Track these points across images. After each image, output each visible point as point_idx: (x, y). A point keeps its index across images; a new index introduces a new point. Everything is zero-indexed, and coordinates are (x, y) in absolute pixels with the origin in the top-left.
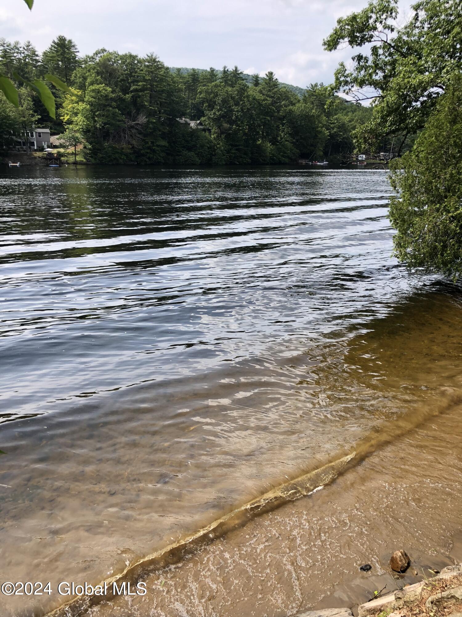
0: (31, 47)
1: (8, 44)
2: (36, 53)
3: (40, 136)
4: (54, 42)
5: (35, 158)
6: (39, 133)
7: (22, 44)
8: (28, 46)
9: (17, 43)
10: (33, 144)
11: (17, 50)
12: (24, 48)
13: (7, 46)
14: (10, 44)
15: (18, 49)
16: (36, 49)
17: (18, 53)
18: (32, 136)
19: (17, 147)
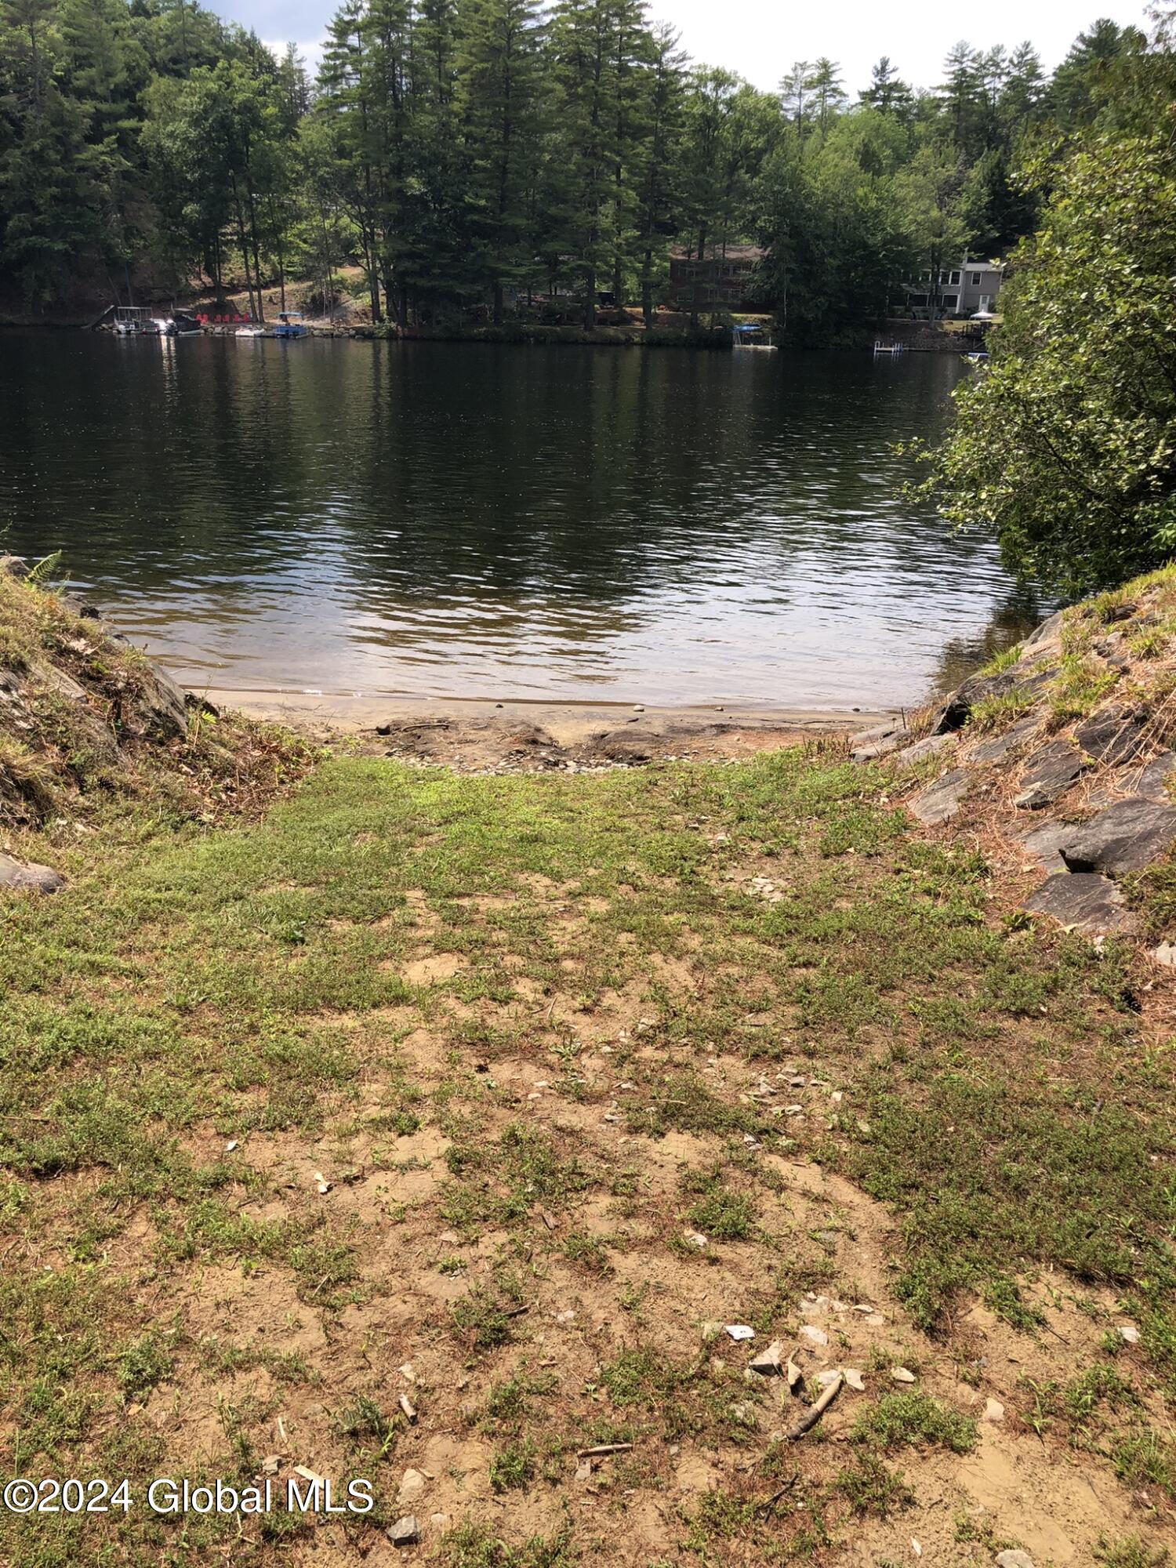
0: (1029, 57)
1: (975, 53)
2: (1039, 71)
3: (976, 282)
4: (1082, 38)
5: (946, 334)
6: (977, 274)
7: (1009, 53)
8: (1022, 56)
9: (998, 50)
10: (952, 300)
11: (993, 69)
12: (1011, 61)
13: (973, 60)
14: (980, 55)
15: (997, 65)
16: (1040, 62)
17: (994, 75)
18: (955, 281)
19: (915, 308)
